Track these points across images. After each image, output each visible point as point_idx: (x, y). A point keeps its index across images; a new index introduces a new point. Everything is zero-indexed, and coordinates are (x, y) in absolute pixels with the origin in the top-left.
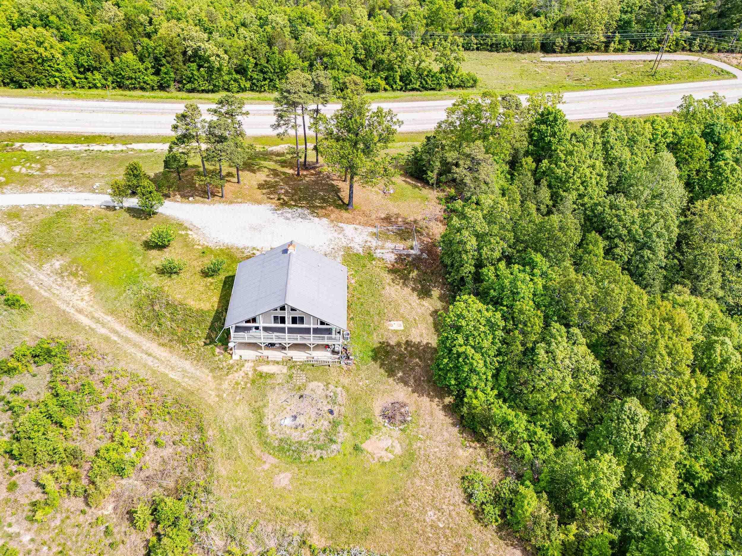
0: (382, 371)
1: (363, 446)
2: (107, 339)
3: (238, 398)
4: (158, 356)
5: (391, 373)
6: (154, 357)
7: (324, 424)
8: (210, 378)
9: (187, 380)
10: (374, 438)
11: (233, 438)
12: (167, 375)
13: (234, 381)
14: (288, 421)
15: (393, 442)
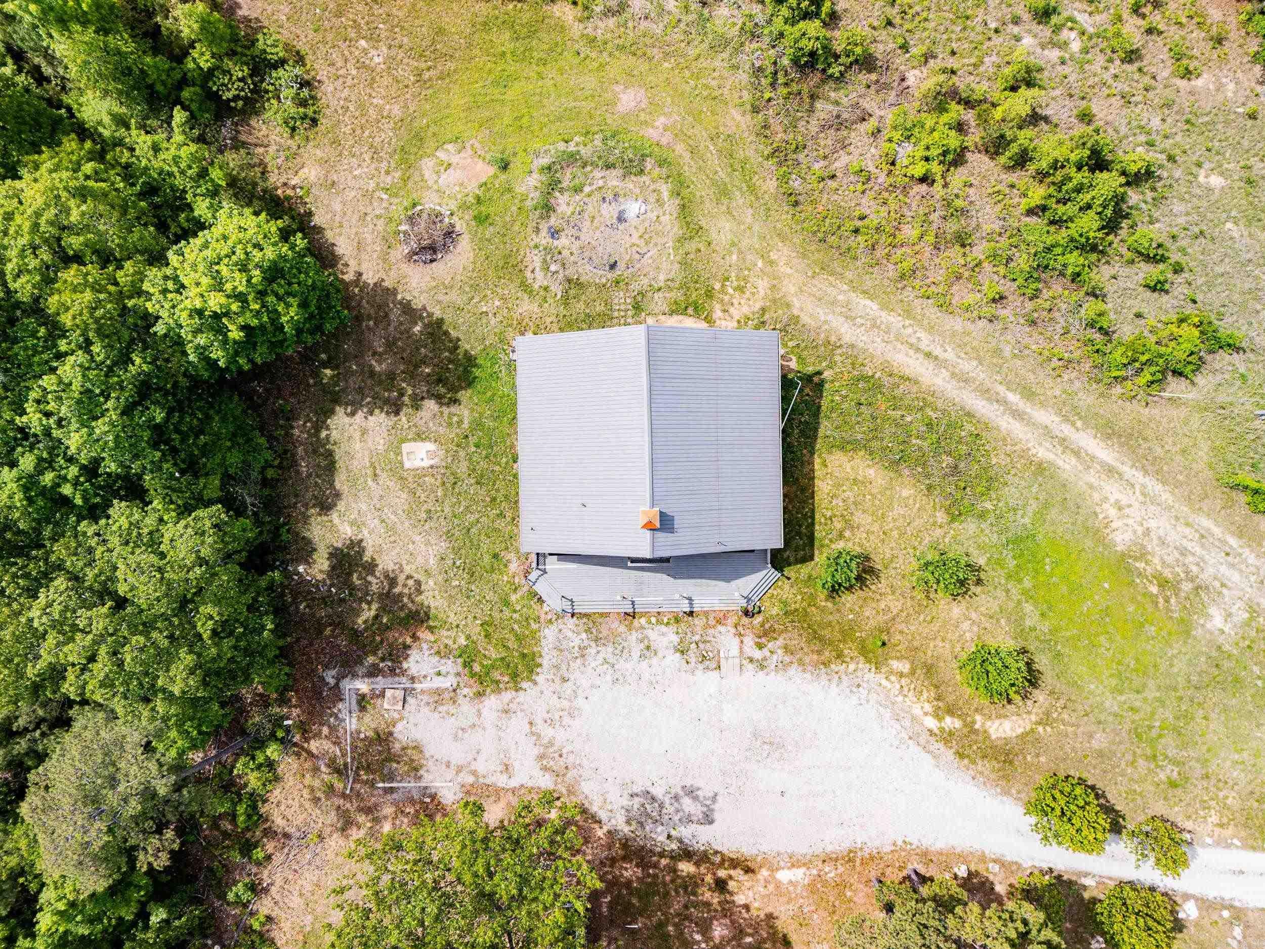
0: (453, 333)
1: (492, 170)
2: (1029, 394)
3: (734, 257)
4: (911, 352)
5: (436, 329)
6: (918, 350)
7: (564, 203)
8: (796, 303)
9: (841, 297)
10: (472, 187)
11: (729, 175)
12: (884, 307)
13: (748, 295)
14: (633, 208)
15: (436, 182)
